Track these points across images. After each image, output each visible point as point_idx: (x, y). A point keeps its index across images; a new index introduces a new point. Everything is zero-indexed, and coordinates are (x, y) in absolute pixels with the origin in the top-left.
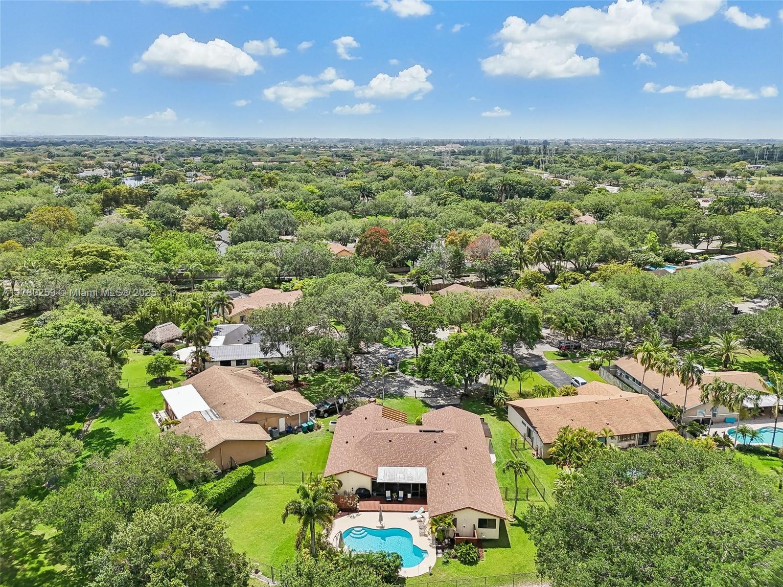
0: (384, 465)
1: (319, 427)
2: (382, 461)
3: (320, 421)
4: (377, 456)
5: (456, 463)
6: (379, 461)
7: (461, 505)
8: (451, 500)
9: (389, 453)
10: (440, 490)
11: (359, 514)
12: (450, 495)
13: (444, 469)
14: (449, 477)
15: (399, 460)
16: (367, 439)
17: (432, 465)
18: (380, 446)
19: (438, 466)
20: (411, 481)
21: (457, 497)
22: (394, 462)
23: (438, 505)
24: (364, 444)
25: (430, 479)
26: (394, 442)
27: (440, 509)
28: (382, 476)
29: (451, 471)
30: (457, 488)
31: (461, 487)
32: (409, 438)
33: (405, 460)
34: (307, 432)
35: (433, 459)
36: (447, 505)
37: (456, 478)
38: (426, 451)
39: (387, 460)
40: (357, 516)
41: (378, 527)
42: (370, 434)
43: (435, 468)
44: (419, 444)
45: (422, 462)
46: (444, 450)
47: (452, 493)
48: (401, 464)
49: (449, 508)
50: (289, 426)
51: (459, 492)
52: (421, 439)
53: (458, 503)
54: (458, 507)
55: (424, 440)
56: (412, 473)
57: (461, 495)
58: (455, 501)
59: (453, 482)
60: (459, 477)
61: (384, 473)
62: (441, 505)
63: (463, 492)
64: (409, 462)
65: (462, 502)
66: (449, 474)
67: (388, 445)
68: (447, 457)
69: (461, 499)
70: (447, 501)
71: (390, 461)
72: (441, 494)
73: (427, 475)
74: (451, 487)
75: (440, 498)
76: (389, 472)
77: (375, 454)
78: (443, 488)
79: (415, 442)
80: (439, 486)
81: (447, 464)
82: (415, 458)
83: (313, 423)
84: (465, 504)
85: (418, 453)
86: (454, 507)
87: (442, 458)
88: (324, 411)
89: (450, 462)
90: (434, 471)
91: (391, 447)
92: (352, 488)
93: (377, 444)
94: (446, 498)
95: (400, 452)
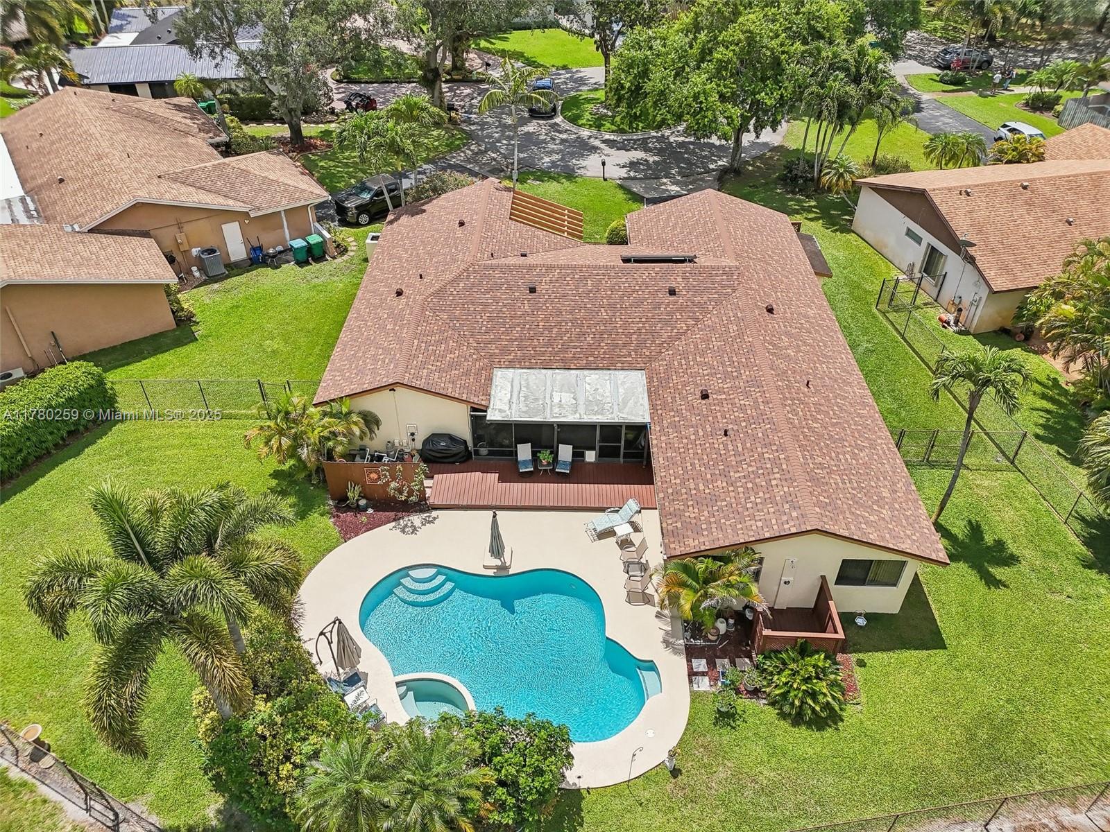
0: (510, 366)
1: (342, 250)
2: (504, 350)
3: (347, 235)
4: (492, 337)
5: (744, 360)
6: (497, 351)
7: (785, 518)
8: (741, 495)
9: (527, 326)
10: (699, 451)
11: (429, 517)
12: (737, 475)
13: (707, 377)
14: (725, 405)
15: (560, 347)
16: (462, 285)
17: (665, 363)
18: (501, 304)
19: (684, 367)
20: (600, 417)
21: (764, 483)
22: (543, 354)
23: (696, 510)
24: (451, 298)
25: (660, 412)
26: (544, 292)
27: (704, 526)
28: (506, 400)
29: (729, 385)
30: (759, 449)
31: (774, 448)
32: (589, 282)
33: (579, 350)
34: (307, 263)
35: (665, 345)
36: (732, 515)
37: (753, 411)
38: (643, 320)
39: (520, 347)
40: (423, 525)
41: (486, 567)
42: (471, 269)
43: (673, 373)
44: (621, 297)
45: (633, 353)
46: (701, 317)
47: (745, 466)
48: (563, 361)
49: (739, 526)
50: (256, 244)
51: (769, 466)
52: (626, 285)
53: (771, 510)
54: (775, 527)
55: (637, 288)
56: (601, 391)
57: (778, 476)
58: (758, 500)
59: (744, 424)
60: (762, 407)
61: (512, 392)
62: (706, 513)
63: (784, 466)
64: (591, 355)
65: (787, 506)
66: (724, 397)
67: (526, 302)
68: (714, 339)
69: (782, 493)
70: (728, 499)
71: (532, 352)
72: (703, 469)
73: (649, 396)
74: (739, 445)
75: (701, 485)
76: (527, 387)
77: (484, 328)
78: (707, 445)
79: (610, 293)
80: (693, 437)
81: (715, 363)
82: (609, 342)
83: (320, 239)
84: (800, 517)
85: (618, 325)
86: (760, 524)
87: (695, 340)
88: (357, 208)
89: (725, 355)
90: (671, 385)
91: (536, 308)
92: (412, 434)
93: (490, 298)
94: (725, 484)
95: (564, 324)
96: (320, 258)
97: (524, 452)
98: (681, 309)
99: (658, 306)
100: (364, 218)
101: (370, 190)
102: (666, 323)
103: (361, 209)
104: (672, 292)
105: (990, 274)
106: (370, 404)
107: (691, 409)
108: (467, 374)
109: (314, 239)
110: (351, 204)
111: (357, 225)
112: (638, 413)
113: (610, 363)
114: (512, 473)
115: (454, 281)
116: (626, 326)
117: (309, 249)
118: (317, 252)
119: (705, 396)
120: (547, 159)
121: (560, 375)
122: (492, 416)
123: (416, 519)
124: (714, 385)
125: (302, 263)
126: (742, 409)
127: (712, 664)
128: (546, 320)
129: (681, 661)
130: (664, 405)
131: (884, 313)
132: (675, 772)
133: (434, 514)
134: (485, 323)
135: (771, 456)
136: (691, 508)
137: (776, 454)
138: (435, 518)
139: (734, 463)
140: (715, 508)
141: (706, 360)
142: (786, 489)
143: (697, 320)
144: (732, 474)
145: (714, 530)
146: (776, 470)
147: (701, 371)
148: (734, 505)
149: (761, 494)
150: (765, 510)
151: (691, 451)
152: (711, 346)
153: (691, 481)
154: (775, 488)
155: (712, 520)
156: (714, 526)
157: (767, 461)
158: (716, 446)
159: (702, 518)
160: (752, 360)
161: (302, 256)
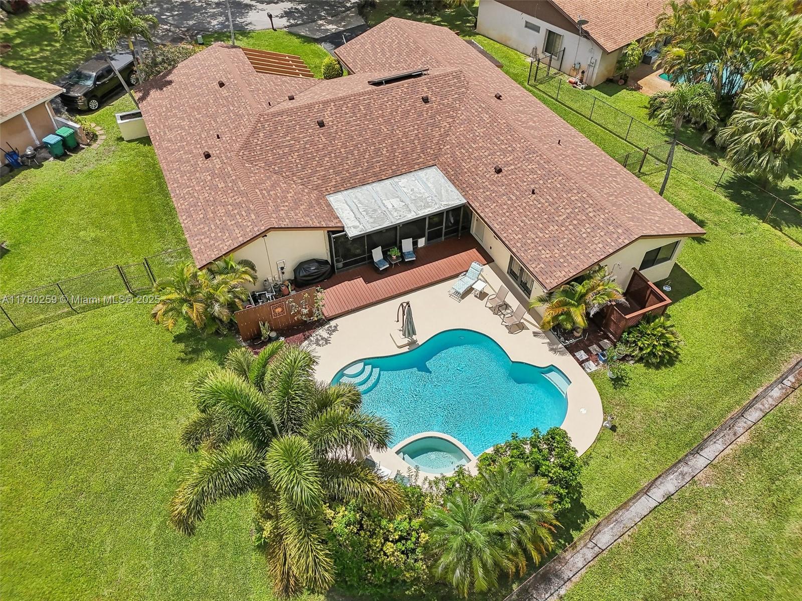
0: (337, 190)
1: (94, 137)
2: (325, 179)
3: (88, 122)
4: (310, 171)
5: (509, 137)
6: (320, 182)
7: (615, 236)
8: (574, 231)
9: (333, 155)
10: (521, 211)
11: (331, 327)
12: (561, 218)
13: (489, 157)
14: (518, 173)
15: (366, 164)
16: (261, 135)
17: (449, 156)
18: (302, 142)
19: (466, 154)
20: (429, 209)
21: (584, 218)
22: (356, 174)
23: (548, 252)
24: (258, 148)
25: (470, 192)
26: (331, 124)
27: (562, 260)
28: (353, 218)
29: (511, 158)
30: (565, 196)
31: (575, 191)
32: (361, 107)
33: (381, 163)
34: (67, 156)
35: (441, 142)
36: (576, 246)
37: (542, 170)
38: (416, 127)
39: (337, 173)
40: (330, 335)
41: (400, 347)
42: (262, 119)
43: (462, 161)
44: (391, 113)
45: (422, 155)
46: (455, 114)
47: (562, 210)
48: (375, 174)
49: (587, 252)
50: (9, 150)
51: (580, 205)
52: (390, 103)
53: (602, 234)
54: (613, 244)
55: (399, 103)
56: (416, 190)
57: (590, 209)
58: (589, 230)
59: (541, 182)
60: (547, 166)
61: (352, 211)
62: (556, 251)
63: (591, 202)
64: (394, 164)
65: (611, 228)
66: (513, 167)
67: (321, 136)
68: (475, 128)
69: (601, 220)
70: (566, 236)
71: (348, 175)
72: (533, 222)
73: (454, 184)
74: (548, 197)
75: (539, 233)
76: (360, 202)
77: (299, 166)
78: (524, 205)
79: (380, 112)
80: (509, 202)
81: (489, 145)
82: (400, 151)
83: (71, 131)
84: (625, 232)
85: (400, 136)
86: (600, 245)
87: (461, 133)
88: (85, 95)
89: (493, 138)
90: (466, 170)
91: (332, 138)
92: (282, 268)
93: (291, 140)
94: (556, 227)
95: (359, 146)
96: (76, 149)
97: (377, 254)
98: (438, 112)
99: (420, 115)
100: (94, 104)
101: (89, 77)
102: (433, 125)
103: (89, 95)
104: (426, 100)
105: (601, 41)
106: (246, 253)
107: (493, 183)
108: (311, 206)
109: (65, 132)
110: (77, 93)
111: (89, 111)
112: (453, 198)
113: (408, 166)
114: (373, 273)
115: (254, 132)
116: (406, 135)
117: (64, 141)
118: (71, 143)
119: (499, 171)
120: (214, 22)
121: (377, 187)
122: (352, 233)
123: (322, 332)
124: (500, 161)
125: (62, 157)
126: (532, 172)
127: (588, 352)
128: (344, 146)
129: (569, 357)
130: (470, 186)
131: (535, 86)
132: (613, 428)
133: (333, 323)
134: (298, 161)
135: (577, 198)
136: (543, 252)
137: (579, 195)
138: (336, 327)
139: (553, 211)
140: (561, 246)
141: (480, 145)
142: (602, 216)
143: (452, 117)
144: (557, 218)
145: (571, 260)
146: (587, 206)
147: (481, 154)
148: (573, 239)
149: (588, 226)
150: (598, 235)
151: (515, 212)
152: (477, 134)
153: (530, 233)
154: (594, 218)
155: (565, 254)
156: (568, 257)
157: (576, 202)
158: (531, 203)
159: (556, 255)
160: (516, 135)
161: (59, 150)
